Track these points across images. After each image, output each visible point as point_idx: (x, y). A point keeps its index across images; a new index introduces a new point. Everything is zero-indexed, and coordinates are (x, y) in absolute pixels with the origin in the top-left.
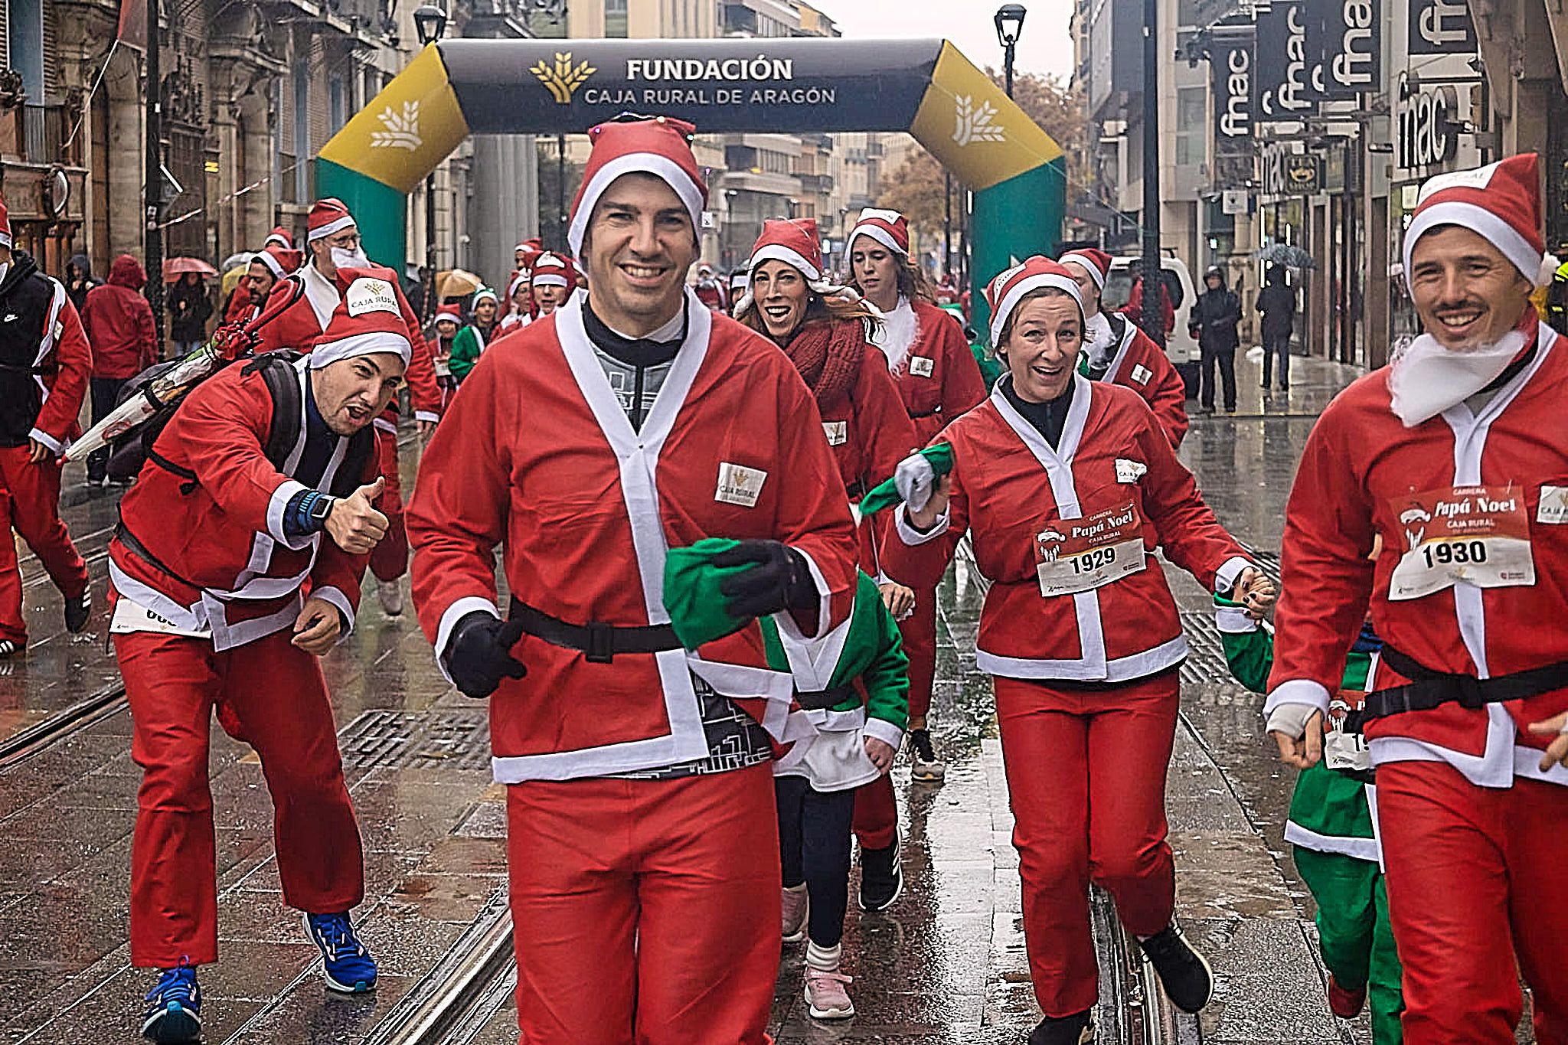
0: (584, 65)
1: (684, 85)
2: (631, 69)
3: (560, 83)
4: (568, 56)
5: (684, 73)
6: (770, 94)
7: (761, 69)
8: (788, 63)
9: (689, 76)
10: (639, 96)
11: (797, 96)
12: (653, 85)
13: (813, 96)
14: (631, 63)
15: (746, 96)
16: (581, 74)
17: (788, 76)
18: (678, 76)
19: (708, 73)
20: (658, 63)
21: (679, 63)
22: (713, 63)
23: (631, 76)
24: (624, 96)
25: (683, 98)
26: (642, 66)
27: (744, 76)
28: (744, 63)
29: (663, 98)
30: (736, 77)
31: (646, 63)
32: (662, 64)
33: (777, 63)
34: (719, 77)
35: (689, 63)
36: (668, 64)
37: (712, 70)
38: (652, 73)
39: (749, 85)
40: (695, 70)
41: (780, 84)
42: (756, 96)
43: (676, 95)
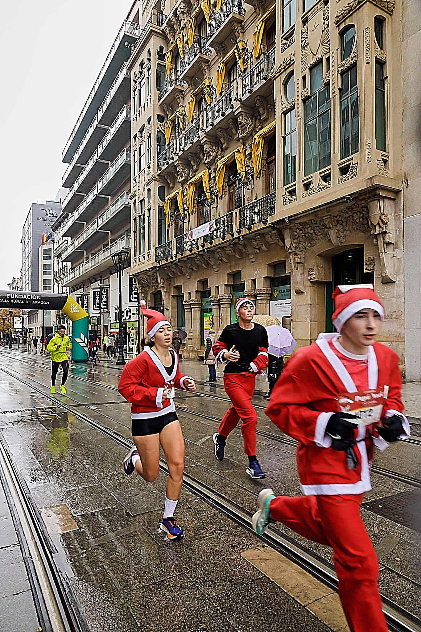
1: (19, 299)
6: (36, 302)
7: (34, 297)
8: (40, 296)
10: (10, 301)
11: (42, 303)
12: (12, 299)
13: (45, 303)
14: (8, 294)
15: (31, 302)
17: (40, 299)
18: (18, 297)
21: (18, 295)
22: (25, 296)
23: (8, 297)
26: (10, 296)
28: (31, 296)
29: (15, 302)
30: (30, 298)
32: (14, 295)
33: (38, 296)
35: (20, 295)
36: (16, 295)
37: (25, 297)
38: (12, 296)
39: (32, 300)
40: (21, 297)
41: (38, 300)
42: (34, 302)
43: (18, 301)
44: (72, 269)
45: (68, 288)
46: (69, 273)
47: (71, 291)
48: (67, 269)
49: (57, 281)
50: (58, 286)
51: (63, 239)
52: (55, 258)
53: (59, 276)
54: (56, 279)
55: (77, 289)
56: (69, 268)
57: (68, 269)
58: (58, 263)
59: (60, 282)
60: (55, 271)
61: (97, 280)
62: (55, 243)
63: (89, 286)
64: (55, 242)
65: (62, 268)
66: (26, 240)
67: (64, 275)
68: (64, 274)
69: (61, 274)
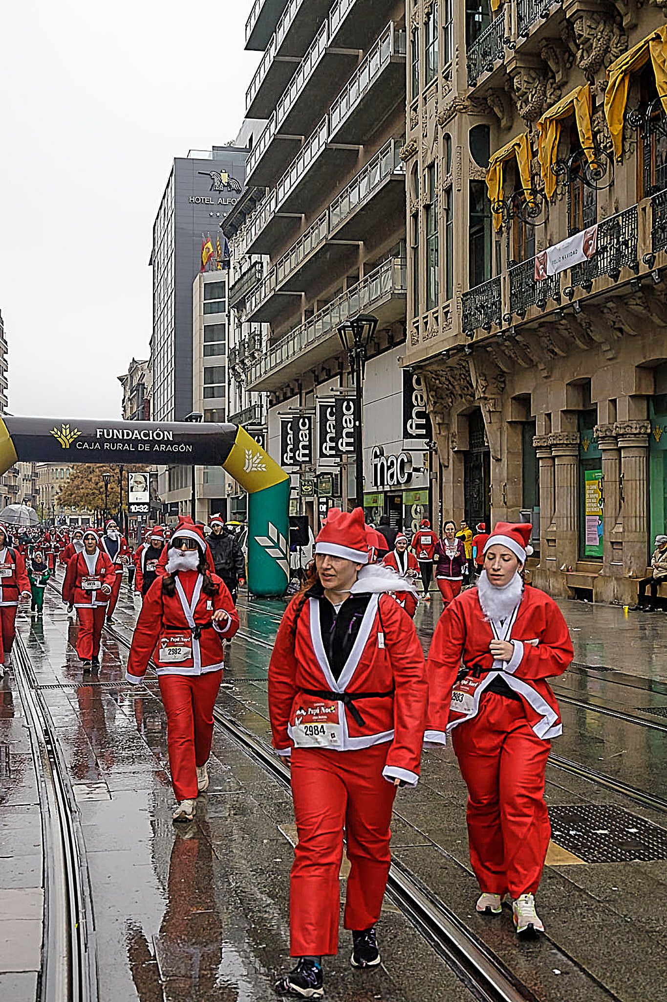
0: (76, 431)
1: (123, 441)
2: (98, 433)
3: (64, 438)
4: (68, 426)
5: (123, 436)
6: (163, 447)
7: (158, 435)
8: (171, 433)
9: (125, 438)
10: (103, 446)
11: (175, 448)
12: (108, 441)
13: (182, 448)
14: (98, 430)
15: (152, 447)
16: (75, 434)
17: (171, 439)
18: (121, 437)
19: (134, 436)
20: (111, 431)
21: (120, 431)
22: (136, 432)
23: (98, 436)
24: (94, 446)
25: (123, 448)
26: (103, 432)
27: (151, 438)
28: (151, 432)
29: (113, 447)
30: (147, 438)
31: (105, 431)
32: (113, 432)
33: (166, 433)
34: (139, 438)
35: (125, 431)
36: (115, 431)
37: (136, 435)
38: (108, 435)
39: (153, 442)
40: (128, 435)
41: (167, 442)
42: (156, 447)
43: (119, 446)
44: (272, 341)
45: (264, 394)
46: (264, 352)
47: (271, 401)
48: (260, 341)
49: (237, 375)
50: (240, 387)
51: (250, 258)
52: (232, 311)
53: (242, 362)
54: (233, 369)
55: (286, 399)
56: (265, 338)
57: (264, 344)
58: (240, 325)
59: (243, 377)
60: (232, 347)
61: (333, 373)
62: (232, 270)
63: (312, 391)
64: (232, 266)
65: (247, 340)
66: (161, 258)
67: (254, 358)
68: (252, 356)
69: (246, 354)
